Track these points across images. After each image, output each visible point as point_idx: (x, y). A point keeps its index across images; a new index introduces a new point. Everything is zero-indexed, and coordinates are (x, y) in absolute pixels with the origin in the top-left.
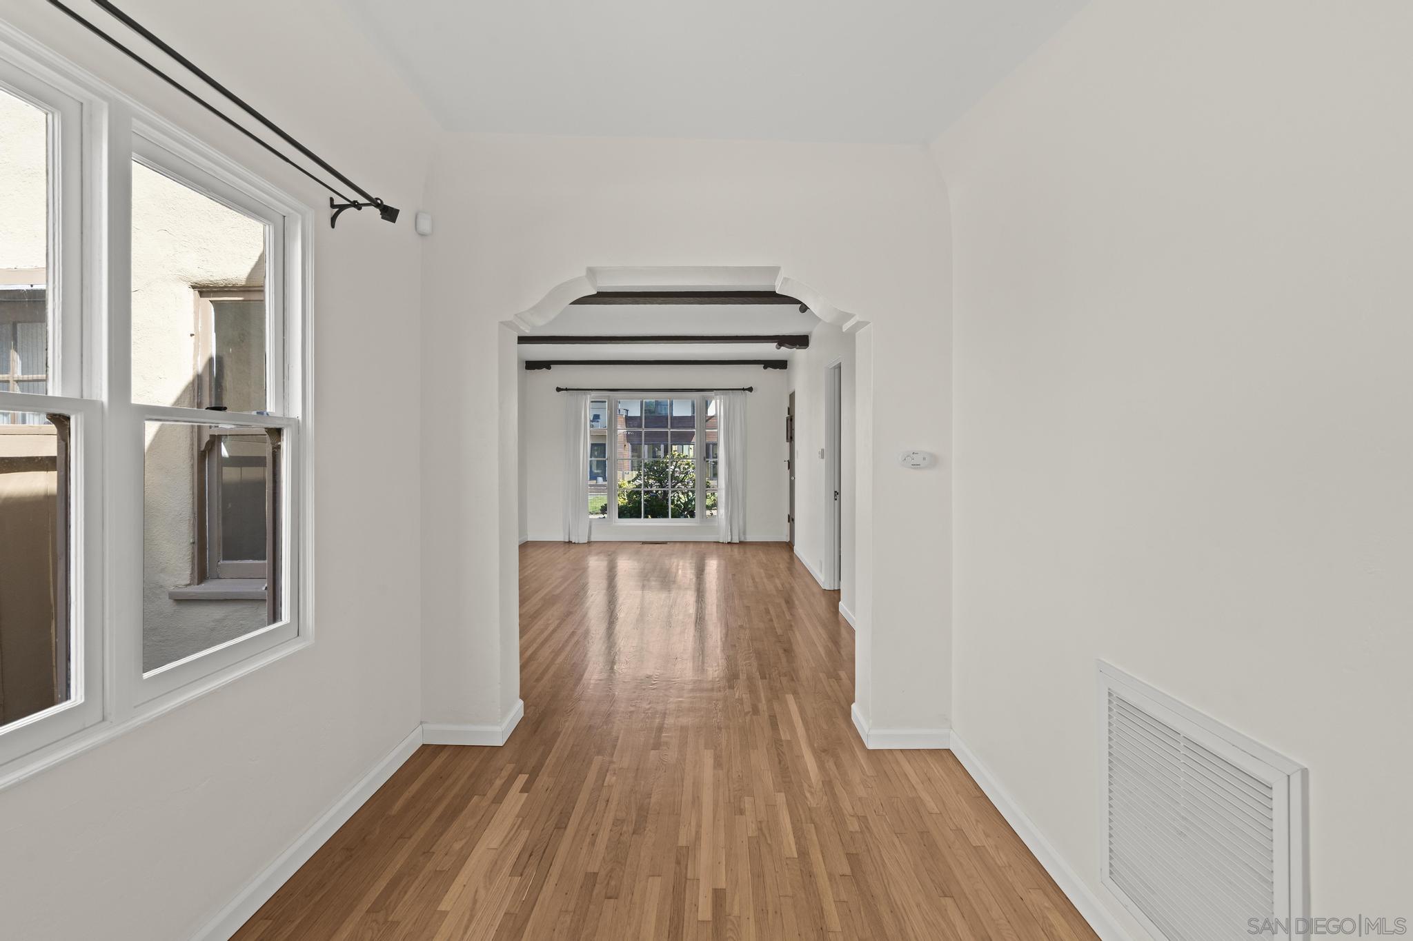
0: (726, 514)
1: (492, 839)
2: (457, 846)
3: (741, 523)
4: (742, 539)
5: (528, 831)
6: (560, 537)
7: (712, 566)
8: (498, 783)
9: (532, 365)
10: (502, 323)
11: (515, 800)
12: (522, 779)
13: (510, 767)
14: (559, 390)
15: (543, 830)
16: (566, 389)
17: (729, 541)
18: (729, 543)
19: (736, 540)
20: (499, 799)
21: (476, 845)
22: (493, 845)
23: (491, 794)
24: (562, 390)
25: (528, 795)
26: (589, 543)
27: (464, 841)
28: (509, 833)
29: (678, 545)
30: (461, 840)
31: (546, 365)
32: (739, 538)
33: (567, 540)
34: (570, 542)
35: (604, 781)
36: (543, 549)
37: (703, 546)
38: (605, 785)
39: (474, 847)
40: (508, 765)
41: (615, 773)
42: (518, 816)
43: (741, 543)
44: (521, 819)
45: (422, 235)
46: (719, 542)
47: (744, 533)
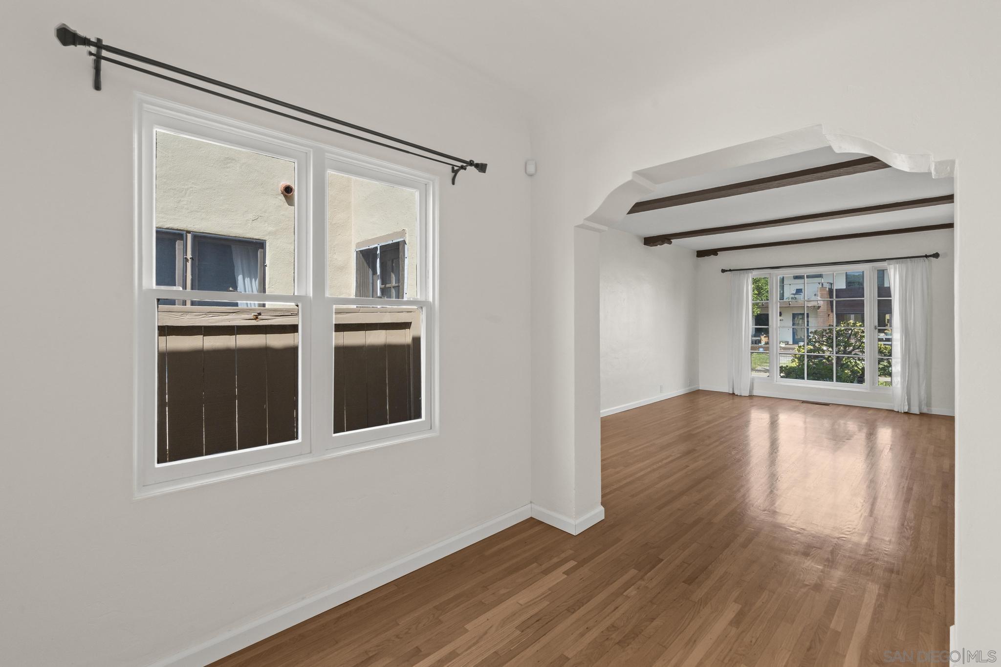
0: (903, 383)
1: (524, 597)
2: (503, 591)
3: (923, 393)
4: (925, 411)
5: (549, 603)
6: (726, 389)
7: (885, 435)
8: (555, 560)
9: (701, 254)
10: (578, 226)
11: (557, 577)
12: (572, 563)
13: (571, 552)
14: (723, 271)
15: (558, 607)
16: (730, 270)
17: (906, 411)
18: (905, 413)
19: (915, 410)
20: (546, 572)
21: (512, 596)
22: (521, 602)
23: (544, 567)
24: (727, 271)
25: (566, 578)
26: (751, 397)
27: (508, 590)
28: (536, 598)
29: (841, 408)
30: (507, 588)
31: (714, 252)
32: (920, 409)
33: (731, 393)
34: (733, 394)
35: (626, 590)
36: (708, 397)
37: (870, 412)
38: (625, 594)
39: (510, 597)
40: (570, 550)
41: (638, 588)
42: (550, 589)
43: (922, 415)
44: (550, 592)
45: (531, 175)
46: (893, 411)
47: (929, 404)
